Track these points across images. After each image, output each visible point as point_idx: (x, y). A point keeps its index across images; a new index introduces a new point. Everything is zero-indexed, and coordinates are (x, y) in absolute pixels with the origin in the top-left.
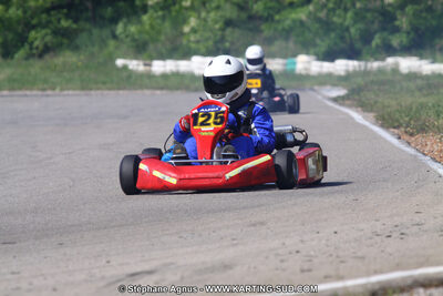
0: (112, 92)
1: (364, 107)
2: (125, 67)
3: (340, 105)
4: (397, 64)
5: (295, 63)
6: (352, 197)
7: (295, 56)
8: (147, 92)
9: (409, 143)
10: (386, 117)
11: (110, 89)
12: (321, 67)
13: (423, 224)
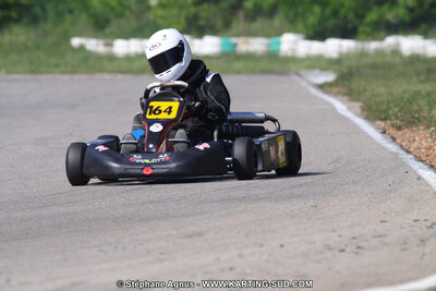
0: (65, 77)
1: (351, 95)
2: (82, 48)
3: (326, 93)
4: (398, 45)
5: (279, 44)
6: (311, 203)
7: (279, 34)
8: (106, 76)
9: (394, 139)
10: (373, 107)
11: (63, 73)
12: (310, 47)
13: (385, 236)
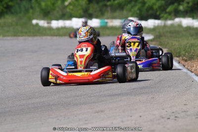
2: (37, 24)
4: (181, 22)
9: (184, 66)
13: (187, 111)
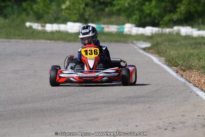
0: (23, 41)
1: (159, 53)
2: (31, 27)
3: (147, 52)
4: (179, 31)
5: (124, 28)
6: (148, 106)
7: (124, 24)
8: (42, 41)
9: (182, 76)
10: (171, 60)
11: (23, 39)
12: (138, 31)
13: (185, 123)
